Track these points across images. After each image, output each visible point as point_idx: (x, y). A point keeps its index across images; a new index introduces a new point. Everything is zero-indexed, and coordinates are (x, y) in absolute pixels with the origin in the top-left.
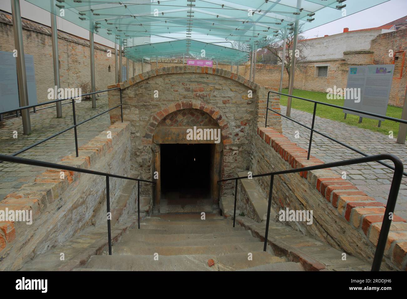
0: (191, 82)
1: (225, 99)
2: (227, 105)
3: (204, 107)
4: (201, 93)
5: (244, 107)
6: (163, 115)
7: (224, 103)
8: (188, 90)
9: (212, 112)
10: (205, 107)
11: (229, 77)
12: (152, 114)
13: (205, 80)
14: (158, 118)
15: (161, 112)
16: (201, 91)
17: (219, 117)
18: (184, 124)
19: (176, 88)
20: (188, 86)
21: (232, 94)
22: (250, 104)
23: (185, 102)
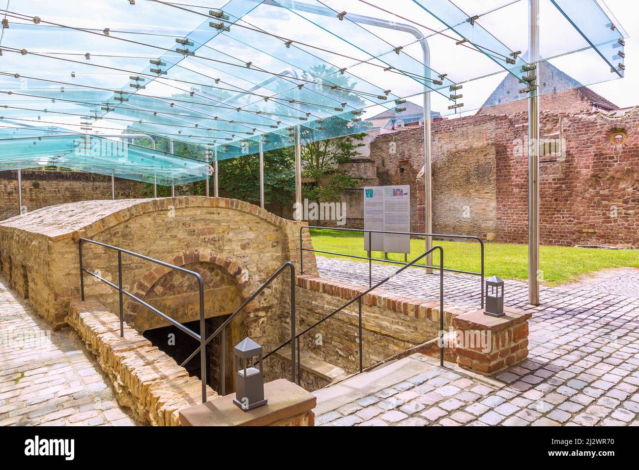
0: (196, 220)
1: (244, 242)
2: (247, 251)
3: (216, 258)
4: (211, 237)
5: (268, 252)
6: (154, 278)
7: (244, 247)
8: (192, 233)
9: (228, 264)
10: (218, 257)
11: (248, 211)
12: (136, 278)
13: (215, 217)
14: (146, 284)
15: (151, 274)
16: (210, 233)
17: (237, 270)
18: (185, 289)
19: (174, 233)
20: (192, 227)
21: (252, 235)
22: (275, 246)
23: (188, 253)
